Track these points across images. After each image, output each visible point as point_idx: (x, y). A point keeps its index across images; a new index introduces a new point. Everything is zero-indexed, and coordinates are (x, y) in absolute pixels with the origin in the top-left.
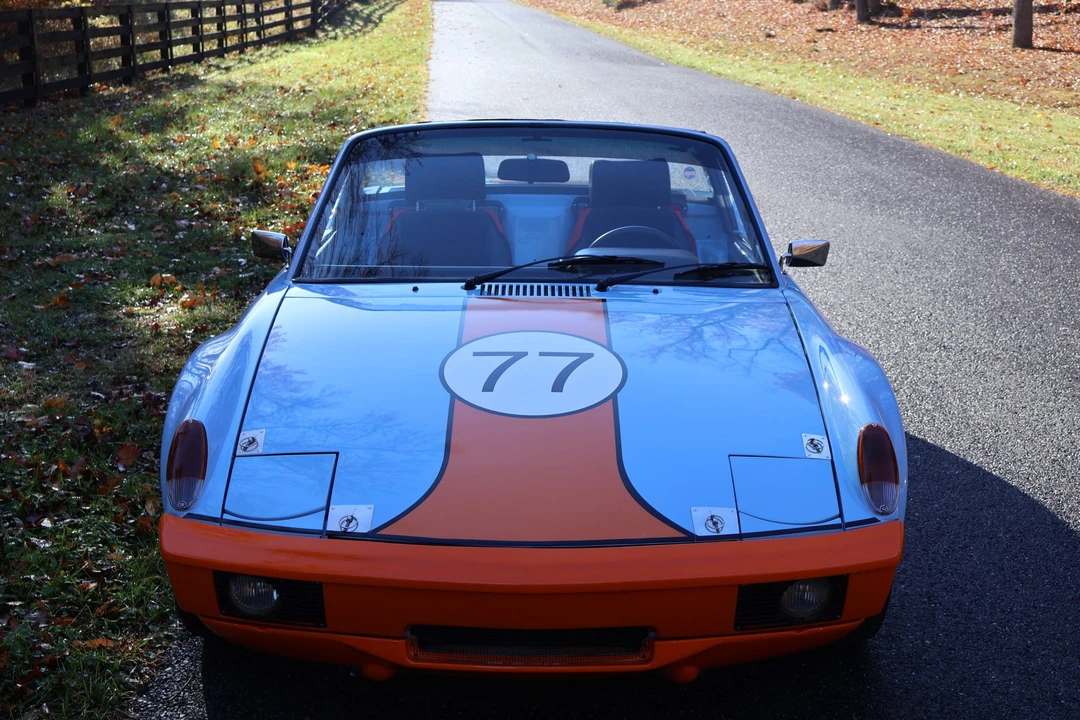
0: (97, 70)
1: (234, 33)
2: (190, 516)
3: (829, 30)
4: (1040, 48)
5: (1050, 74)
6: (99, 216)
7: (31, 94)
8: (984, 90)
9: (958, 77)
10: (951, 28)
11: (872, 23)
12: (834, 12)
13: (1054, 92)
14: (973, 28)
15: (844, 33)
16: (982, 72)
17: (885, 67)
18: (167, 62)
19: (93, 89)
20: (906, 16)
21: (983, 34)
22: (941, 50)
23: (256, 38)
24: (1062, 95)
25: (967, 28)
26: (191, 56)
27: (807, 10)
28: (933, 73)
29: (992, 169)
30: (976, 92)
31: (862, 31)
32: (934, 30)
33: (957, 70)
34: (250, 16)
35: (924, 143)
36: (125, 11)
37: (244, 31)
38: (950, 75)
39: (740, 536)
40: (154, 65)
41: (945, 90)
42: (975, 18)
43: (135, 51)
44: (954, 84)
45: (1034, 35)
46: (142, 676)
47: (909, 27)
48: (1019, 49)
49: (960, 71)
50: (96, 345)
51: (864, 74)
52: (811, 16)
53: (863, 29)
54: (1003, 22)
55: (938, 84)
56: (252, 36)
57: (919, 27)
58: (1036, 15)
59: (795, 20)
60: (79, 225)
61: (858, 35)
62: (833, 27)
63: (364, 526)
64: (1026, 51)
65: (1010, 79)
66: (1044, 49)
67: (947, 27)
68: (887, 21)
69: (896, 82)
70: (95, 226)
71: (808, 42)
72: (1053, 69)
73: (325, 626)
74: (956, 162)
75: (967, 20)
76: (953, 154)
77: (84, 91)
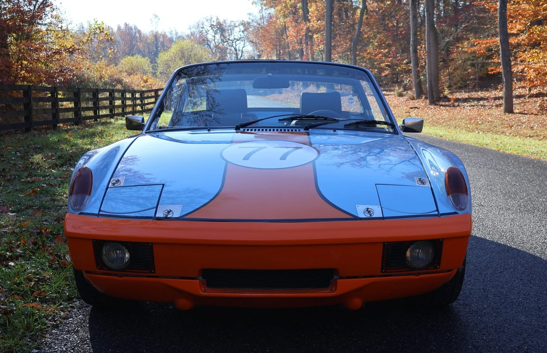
0: (61, 117)
1: (130, 106)
2: (81, 213)
3: (415, 108)
4: (517, 113)
5: (523, 123)
6: (57, 165)
7: (28, 126)
8: (492, 130)
9: (478, 125)
10: (474, 106)
11: (435, 105)
12: (417, 100)
13: (525, 131)
14: (485, 106)
15: (423, 109)
16: (490, 123)
17: (443, 122)
18: (96, 117)
19: (60, 127)
20: (452, 101)
21: (489, 108)
22: (470, 115)
23: (140, 109)
24: (530, 132)
25: (482, 106)
26: (108, 114)
27: (405, 100)
28: (467, 124)
29: (499, 150)
30: (487, 131)
31: (431, 108)
32: (466, 107)
33: (478, 122)
34: (138, 99)
35: (465, 143)
36: (76, 91)
37: (135, 105)
38: (475, 125)
39: (383, 218)
40: (90, 118)
41: (473, 131)
42: (485, 101)
43: (81, 110)
44: (477, 128)
45: (514, 108)
46: (55, 321)
47: (454, 106)
48: (507, 114)
49: (480, 123)
50: (48, 208)
51: (433, 125)
52: (407, 102)
53: (432, 107)
54: (499, 103)
55: (469, 128)
56: (139, 108)
57: (458, 106)
58: (514, 99)
59: (399, 104)
60: (46, 169)
61: (430, 109)
62: (418, 107)
63: (176, 215)
64: (511, 114)
65: (504, 126)
66: (519, 113)
67: (472, 106)
68: (443, 104)
69: (449, 128)
70: (54, 169)
71: (406, 112)
72: (524, 121)
73: (154, 272)
74: (481, 148)
75: (481, 103)
76: (479, 146)
77: (55, 127)
